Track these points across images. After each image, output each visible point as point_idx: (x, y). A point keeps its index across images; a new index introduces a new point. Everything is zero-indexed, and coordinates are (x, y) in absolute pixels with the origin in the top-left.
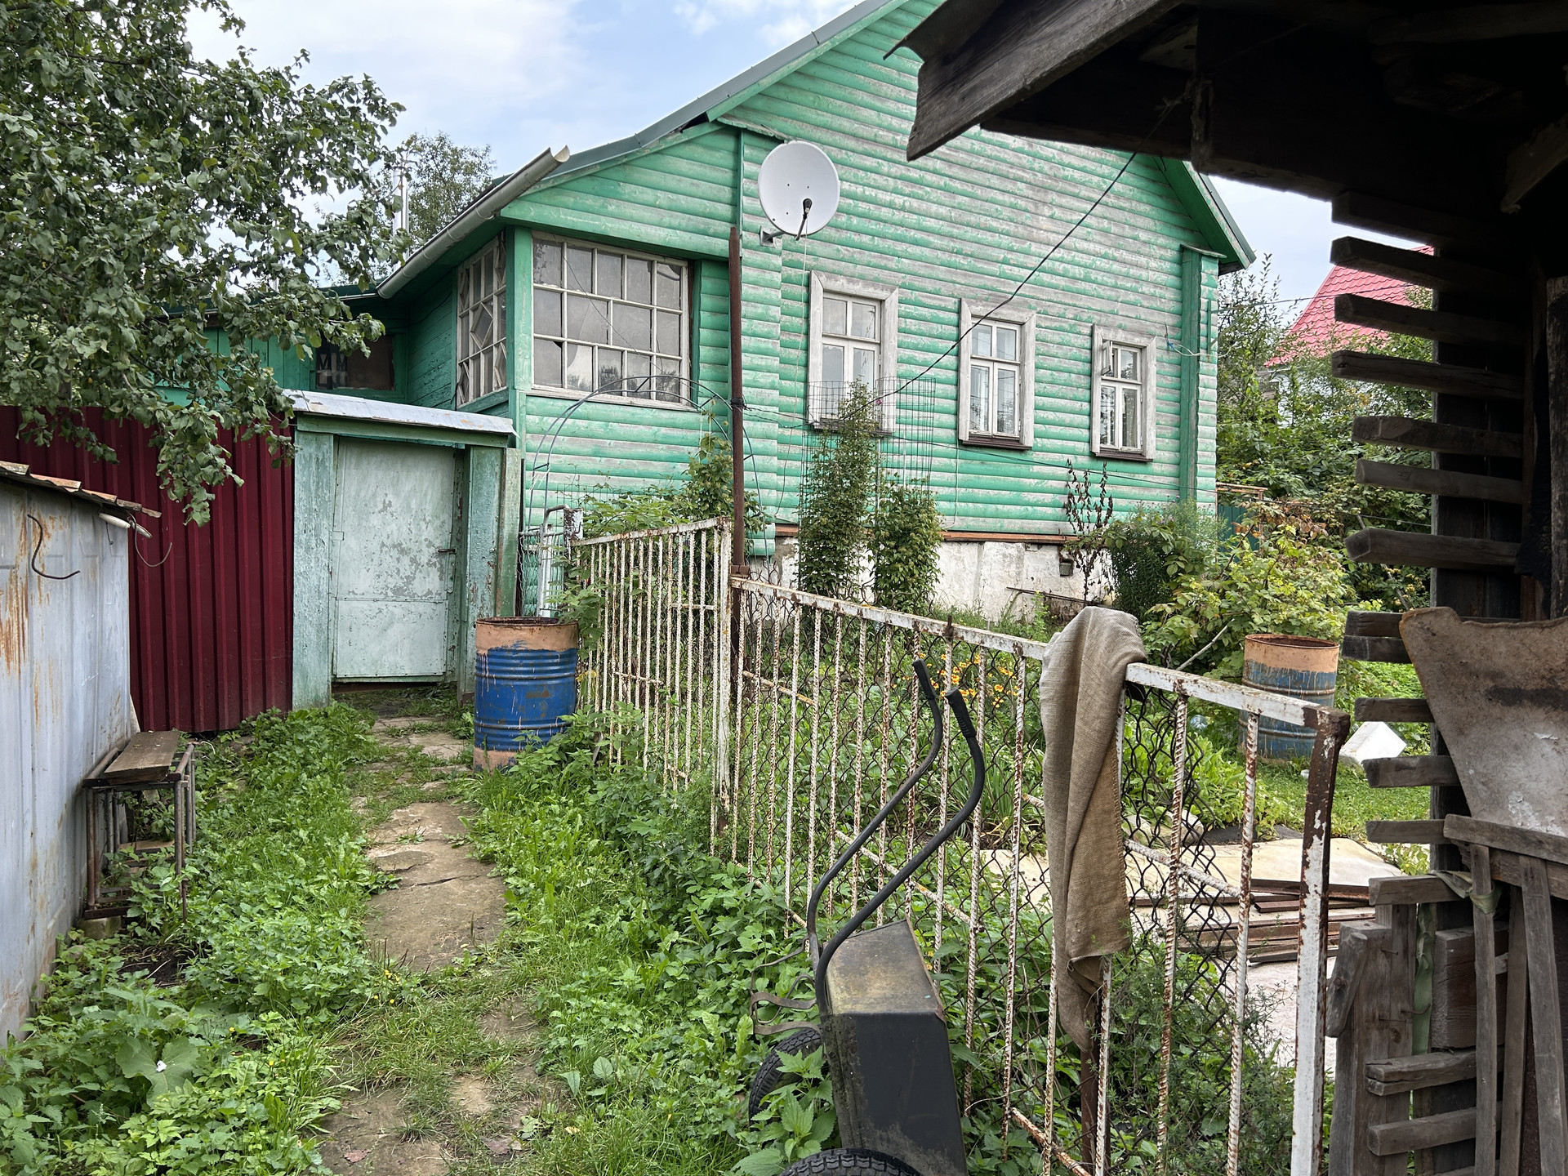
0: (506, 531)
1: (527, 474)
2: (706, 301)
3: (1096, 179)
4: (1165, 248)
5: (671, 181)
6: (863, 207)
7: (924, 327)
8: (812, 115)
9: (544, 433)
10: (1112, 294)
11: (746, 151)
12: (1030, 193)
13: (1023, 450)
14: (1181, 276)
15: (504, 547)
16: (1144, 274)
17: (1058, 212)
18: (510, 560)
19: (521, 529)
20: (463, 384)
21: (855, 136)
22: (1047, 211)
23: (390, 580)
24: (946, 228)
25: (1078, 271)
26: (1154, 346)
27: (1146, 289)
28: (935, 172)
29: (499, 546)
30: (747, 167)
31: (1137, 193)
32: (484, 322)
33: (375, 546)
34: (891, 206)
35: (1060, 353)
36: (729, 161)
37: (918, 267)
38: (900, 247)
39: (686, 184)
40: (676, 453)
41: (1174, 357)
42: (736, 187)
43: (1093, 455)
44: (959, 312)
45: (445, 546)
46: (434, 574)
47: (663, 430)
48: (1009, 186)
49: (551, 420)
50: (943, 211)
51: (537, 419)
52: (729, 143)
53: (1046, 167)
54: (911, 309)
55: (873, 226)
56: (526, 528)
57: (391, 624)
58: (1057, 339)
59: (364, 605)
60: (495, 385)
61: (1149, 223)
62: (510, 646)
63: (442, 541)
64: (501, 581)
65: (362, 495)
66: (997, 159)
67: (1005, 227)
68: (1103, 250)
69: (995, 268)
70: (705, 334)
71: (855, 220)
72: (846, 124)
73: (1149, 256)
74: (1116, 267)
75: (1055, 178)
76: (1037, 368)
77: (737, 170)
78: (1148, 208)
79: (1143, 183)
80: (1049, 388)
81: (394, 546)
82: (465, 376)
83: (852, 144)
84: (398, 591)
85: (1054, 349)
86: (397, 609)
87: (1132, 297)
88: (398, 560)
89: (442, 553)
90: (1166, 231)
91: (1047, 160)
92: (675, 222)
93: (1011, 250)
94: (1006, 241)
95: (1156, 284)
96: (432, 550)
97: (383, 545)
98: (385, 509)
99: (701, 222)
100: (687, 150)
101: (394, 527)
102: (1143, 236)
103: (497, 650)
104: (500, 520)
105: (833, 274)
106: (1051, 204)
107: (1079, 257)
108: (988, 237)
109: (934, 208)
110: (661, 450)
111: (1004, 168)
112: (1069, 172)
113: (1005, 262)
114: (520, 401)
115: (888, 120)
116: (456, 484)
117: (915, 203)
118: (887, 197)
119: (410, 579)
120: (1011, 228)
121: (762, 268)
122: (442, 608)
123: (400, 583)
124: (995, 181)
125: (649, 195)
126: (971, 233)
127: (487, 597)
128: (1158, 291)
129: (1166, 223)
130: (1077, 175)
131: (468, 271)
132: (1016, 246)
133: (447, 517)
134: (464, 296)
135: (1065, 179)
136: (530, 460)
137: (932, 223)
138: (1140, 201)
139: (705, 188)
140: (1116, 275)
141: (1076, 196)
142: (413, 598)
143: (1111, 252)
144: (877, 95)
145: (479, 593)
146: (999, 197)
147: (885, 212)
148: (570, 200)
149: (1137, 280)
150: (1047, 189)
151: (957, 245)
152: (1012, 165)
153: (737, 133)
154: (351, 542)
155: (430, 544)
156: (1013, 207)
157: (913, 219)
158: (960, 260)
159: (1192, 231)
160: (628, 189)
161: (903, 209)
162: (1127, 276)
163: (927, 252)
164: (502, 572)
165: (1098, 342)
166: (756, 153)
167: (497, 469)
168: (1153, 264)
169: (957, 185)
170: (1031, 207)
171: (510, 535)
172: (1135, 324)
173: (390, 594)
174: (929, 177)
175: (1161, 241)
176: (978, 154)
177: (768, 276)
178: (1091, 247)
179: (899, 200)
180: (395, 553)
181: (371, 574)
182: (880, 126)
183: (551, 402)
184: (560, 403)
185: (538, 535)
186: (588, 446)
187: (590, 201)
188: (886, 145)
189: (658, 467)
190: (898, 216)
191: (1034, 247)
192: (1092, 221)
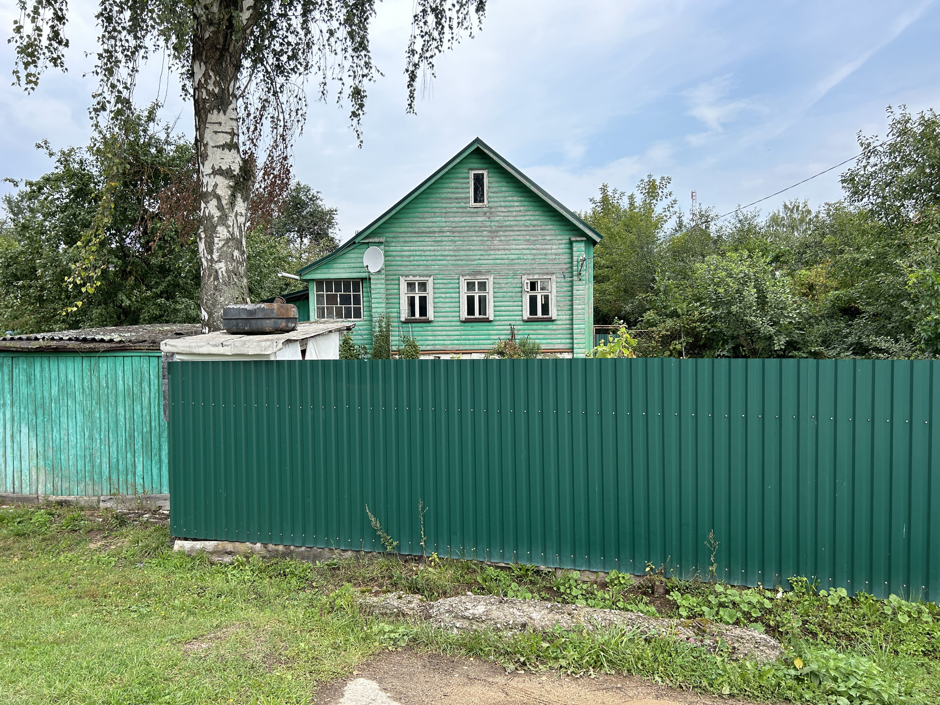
2: (365, 290)
3: (522, 222)
4: (561, 240)
6: (418, 253)
7: (444, 286)
8: (399, 230)
10: (533, 262)
12: (490, 234)
13: (489, 322)
16: (549, 252)
17: (503, 238)
21: (415, 233)
22: (497, 238)
24: (452, 253)
25: (513, 257)
26: (555, 277)
27: (550, 257)
28: (447, 236)
34: (430, 251)
35: (506, 286)
37: (442, 267)
38: (433, 263)
41: (568, 280)
43: (524, 321)
44: (459, 279)
48: (480, 234)
50: (451, 248)
52: (366, 246)
53: (497, 224)
54: (439, 281)
55: (423, 258)
58: (505, 282)
66: (474, 226)
67: (478, 248)
68: (527, 247)
70: (365, 299)
71: (416, 258)
72: (411, 230)
73: (553, 244)
74: (534, 252)
75: (502, 227)
76: (495, 293)
78: (551, 227)
79: (548, 218)
80: (501, 299)
83: (414, 235)
85: (503, 285)
87: (542, 261)
90: (562, 233)
91: (497, 221)
93: (482, 255)
94: (479, 253)
95: (556, 255)
102: (548, 238)
105: (407, 276)
106: (499, 236)
107: (515, 252)
108: (471, 253)
109: (447, 248)
111: (477, 228)
112: (507, 223)
113: (479, 260)
115: (427, 224)
117: (439, 248)
118: (429, 248)
120: (482, 248)
121: (378, 279)
124: (473, 234)
126: (462, 253)
130: (512, 223)
132: (484, 253)
135: (506, 226)
137: (447, 253)
138: (546, 225)
140: (534, 255)
141: (513, 231)
143: (531, 247)
144: (423, 218)
146: (475, 238)
147: (427, 253)
149: (545, 255)
150: (497, 232)
151: (458, 258)
152: (481, 227)
153: (367, 243)
156: (482, 241)
157: (439, 253)
158: (459, 262)
161: (434, 251)
163: (445, 262)
165: (525, 280)
168: (555, 247)
169: (457, 238)
170: (490, 239)
172: (546, 271)
174: (444, 239)
176: (465, 226)
177: (380, 281)
178: (521, 247)
179: (433, 248)
182: (424, 227)
188: (427, 232)
190: (432, 253)
191: (492, 252)
192: (521, 238)
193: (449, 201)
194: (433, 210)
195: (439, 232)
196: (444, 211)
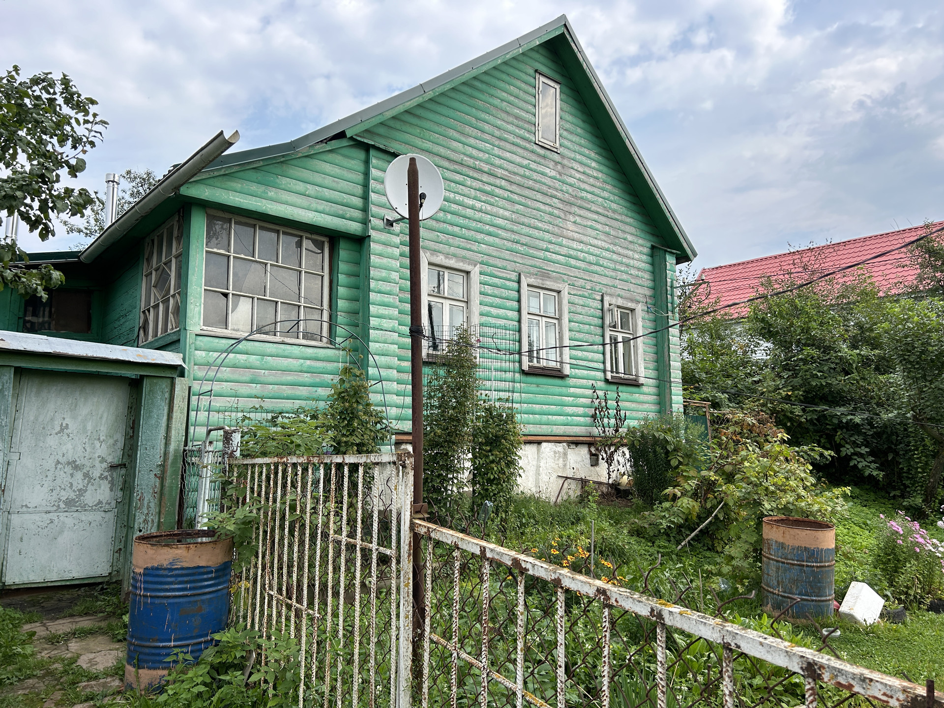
0: (172, 447)
1: (194, 399)
2: (343, 267)
3: (600, 200)
4: (642, 246)
5: (318, 178)
6: (454, 207)
7: (497, 291)
8: (419, 142)
9: (209, 365)
10: (613, 274)
11: (374, 161)
12: (561, 206)
13: (563, 377)
14: (652, 264)
15: (170, 461)
16: (632, 262)
17: (578, 219)
18: (175, 473)
19: (186, 444)
20: (145, 327)
22: (572, 218)
23: (63, 493)
24: (509, 225)
25: (592, 258)
26: (640, 308)
27: (633, 272)
28: (501, 188)
29: (165, 460)
30: (374, 172)
31: (625, 211)
32: (163, 279)
33: (50, 463)
34: (473, 208)
35: (584, 312)
36: (361, 167)
37: (491, 250)
38: (480, 236)
39: (328, 181)
40: (318, 380)
41: (652, 316)
42: (366, 186)
43: (606, 381)
44: (519, 282)
45: (116, 461)
46: (105, 486)
47: (308, 362)
48: (548, 200)
49: (216, 355)
50: (507, 214)
51: (203, 354)
52: (361, 155)
53: (570, 190)
54: (487, 279)
55: (461, 221)
56: (190, 444)
57: (61, 532)
58: (581, 302)
59: (36, 517)
60: (170, 327)
61: (633, 230)
62: (165, 564)
63: (114, 457)
64: (166, 490)
65: (40, 419)
66: (540, 182)
67: (546, 227)
68: (607, 246)
69: (541, 254)
70: (342, 291)
71: (449, 216)
72: (442, 151)
73: (634, 251)
75: (576, 197)
76: (570, 321)
77: (367, 174)
78: (632, 220)
79: (628, 204)
80: (578, 335)
81: (69, 463)
82: (146, 321)
83: (446, 164)
84: (69, 503)
85: (579, 309)
86: (68, 519)
87: (625, 277)
88: (72, 475)
89: (113, 467)
90: (643, 235)
91: (571, 185)
92: (320, 208)
93: (551, 243)
94: (547, 236)
95: (639, 269)
96: (105, 465)
97: (58, 462)
98: (62, 430)
99: (340, 209)
100: (330, 157)
101: (69, 446)
102: (630, 238)
103: (153, 568)
104: (167, 438)
105: (435, 252)
106: (574, 214)
107: (592, 249)
108: (536, 233)
109: (501, 211)
110: (306, 378)
111: (545, 188)
112: (584, 194)
113: (547, 250)
114: (190, 339)
115: (470, 150)
116: (130, 408)
117: (489, 208)
118: (470, 202)
119: (82, 492)
120: (550, 228)
121: (385, 244)
122: (110, 516)
123: (72, 496)
124: (539, 196)
125: (300, 187)
126: (526, 230)
127: (152, 505)
128: (640, 274)
129: (642, 230)
130: (589, 196)
131: (153, 241)
132: (554, 240)
133: (120, 437)
134: (149, 260)
135: (582, 198)
136: (196, 387)
137: (500, 222)
138: (627, 216)
139: (343, 185)
140: (615, 262)
141: (589, 210)
142: (84, 508)
143: (611, 247)
144: (462, 133)
145: (146, 502)
146: (542, 207)
147: (469, 212)
148: (238, 185)
149: (628, 266)
150: (571, 204)
151: (517, 237)
152: (550, 187)
153: (367, 148)
154: (27, 461)
155: (103, 460)
156: (551, 214)
157: (488, 218)
158: (519, 247)
159: (658, 236)
160: (284, 181)
161: (481, 211)
162: (621, 263)
163: (497, 240)
164: (167, 482)
165: (606, 306)
166: (380, 163)
167: (167, 395)
168: (636, 256)
169: (516, 197)
170: (562, 215)
171: (176, 451)
172: (628, 294)
173: (62, 505)
174: (498, 191)
175: (641, 241)
176: (528, 178)
177: (390, 250)
178: (599, 243)
179: (478, 205)
180: (69, 469)
181: (46, 489)
182: (465, 154)
183: (217, 340)
184: (224, 341)
185: (199, 451)
186: (247, 375)
187: (254, 187)
188: (469, 167)
189: (303, 391)
190: (478, 215)
191: (565, 242)
192: (599, 226)
193: (504, 116)
194: (481, 124)
195: (490, 174)
196: (497, 133)
